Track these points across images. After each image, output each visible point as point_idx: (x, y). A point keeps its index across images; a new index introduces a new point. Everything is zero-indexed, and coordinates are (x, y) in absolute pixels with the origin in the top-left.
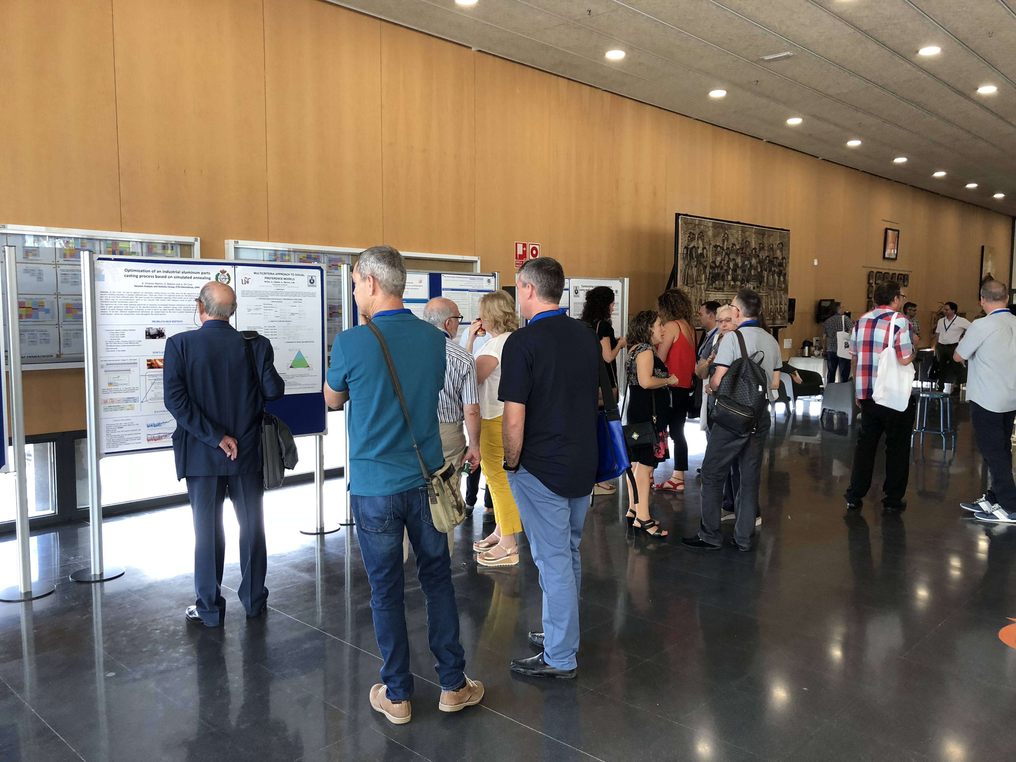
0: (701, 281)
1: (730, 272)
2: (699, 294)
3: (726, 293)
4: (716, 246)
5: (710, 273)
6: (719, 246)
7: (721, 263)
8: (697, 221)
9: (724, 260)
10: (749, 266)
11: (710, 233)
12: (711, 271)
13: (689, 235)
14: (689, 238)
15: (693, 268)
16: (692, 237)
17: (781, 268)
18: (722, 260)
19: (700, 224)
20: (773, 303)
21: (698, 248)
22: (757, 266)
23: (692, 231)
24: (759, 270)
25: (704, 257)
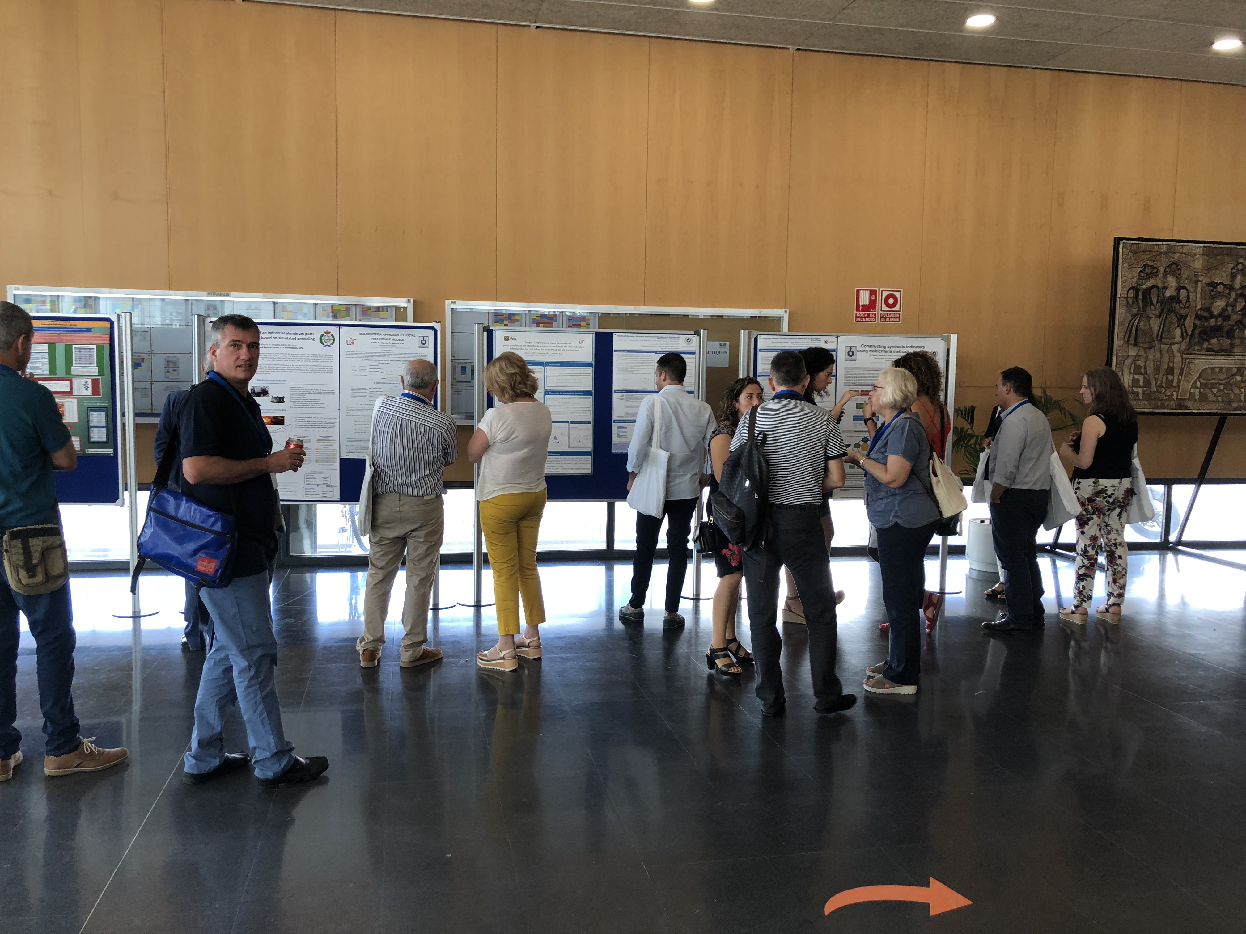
2: (1166, 359)
3: (1237, 357)
4: (1214, 285)
5: (1195, 326)
6: (1221, 283)
7: (1224, 310)
8: (1164, 247)
9: (1234, 306)
11: (1198, 264)
12: (1198, 323)
13: (1141, 269)
14: (1142, 274)
15: (1151, 320)
16: (1149, 272)
18: (1227, 305)
19: (1171, 251)
21: (1165, 288)
23: (1150, 263)
25: (1180, 302)
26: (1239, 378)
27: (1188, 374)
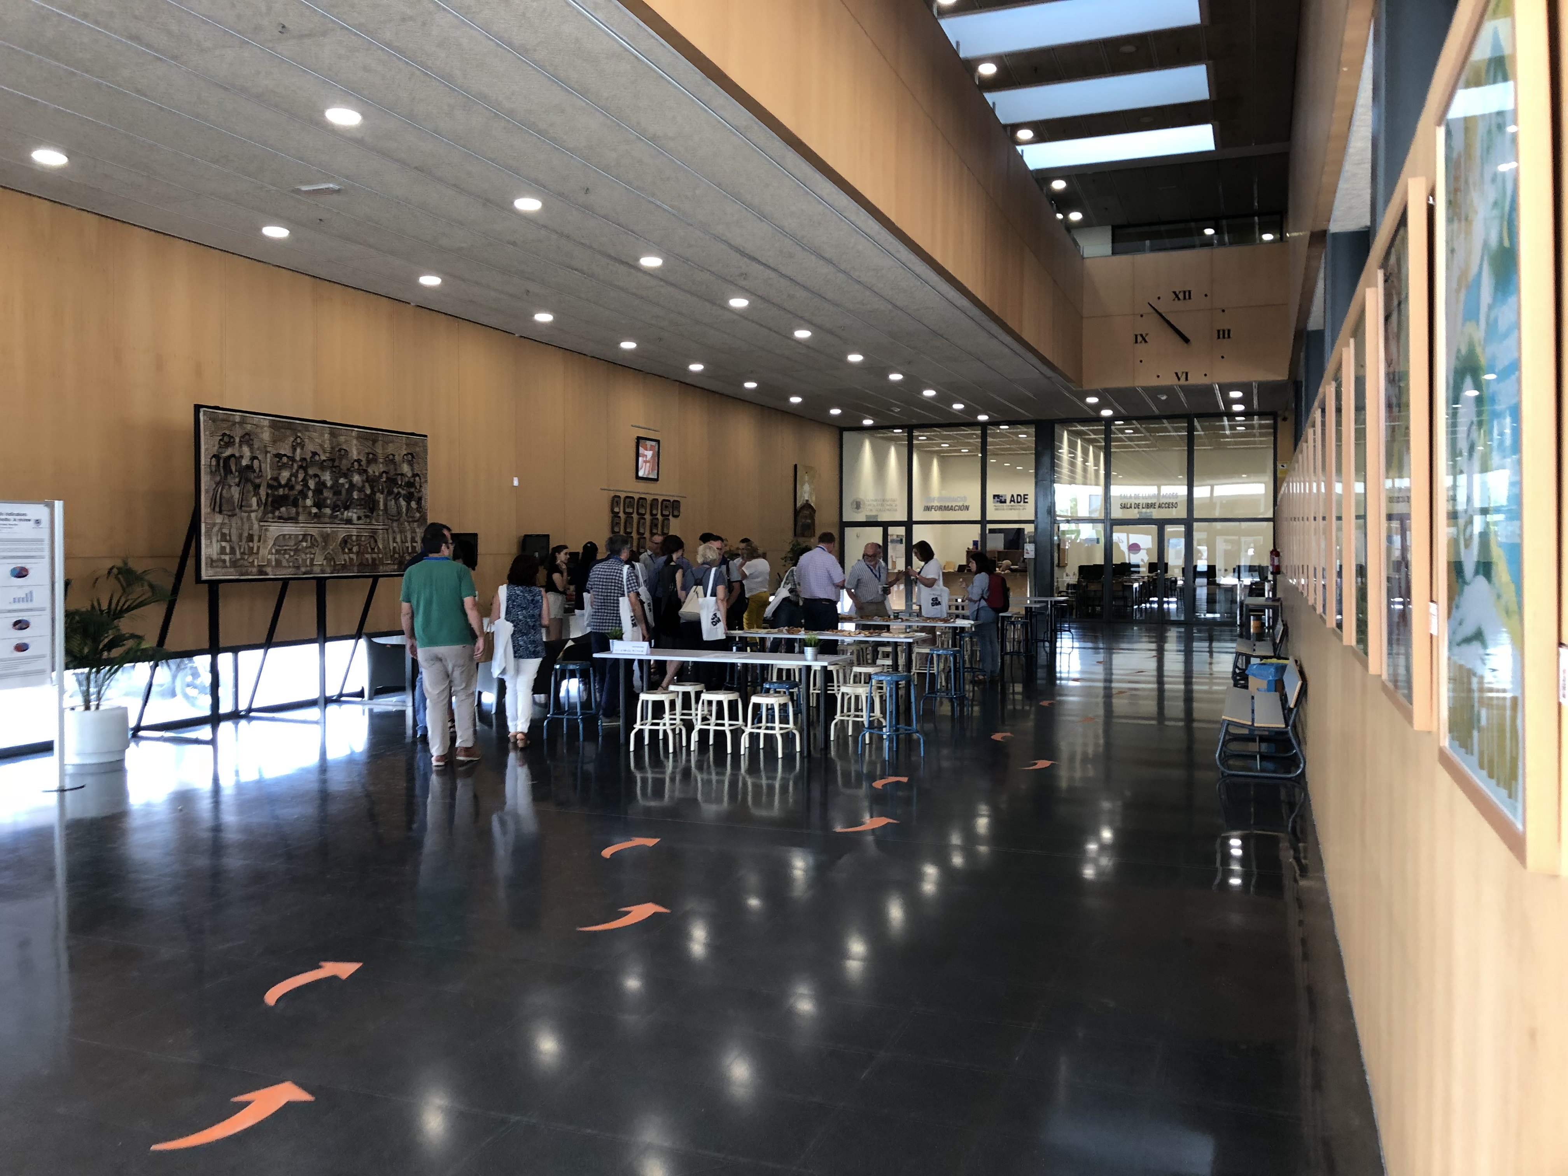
0: (251, 506)
1: (310, 494)
2: (246, 526)
3: (302, 525)
4: (279, 456)
5: (267, 494)
6: (285, 455)
7: (289, 480)
8: (237, 417)
9: (296, 477)
10: (347, 486)
11: (266, 436)
12: (270, 492)
13: (220, 438)
14: (222, 443)
15: (233, 488)
16: (227, 441)
17: (412, 490)
18: (291, 476)
19: (243, 422)
20: (398, 540)
21: (242, 457)
22: (364, 486)
23: (228, 432)
24: (368, 492)
25: (254, 471)
26: (304, 544)
27: (265, 541)
